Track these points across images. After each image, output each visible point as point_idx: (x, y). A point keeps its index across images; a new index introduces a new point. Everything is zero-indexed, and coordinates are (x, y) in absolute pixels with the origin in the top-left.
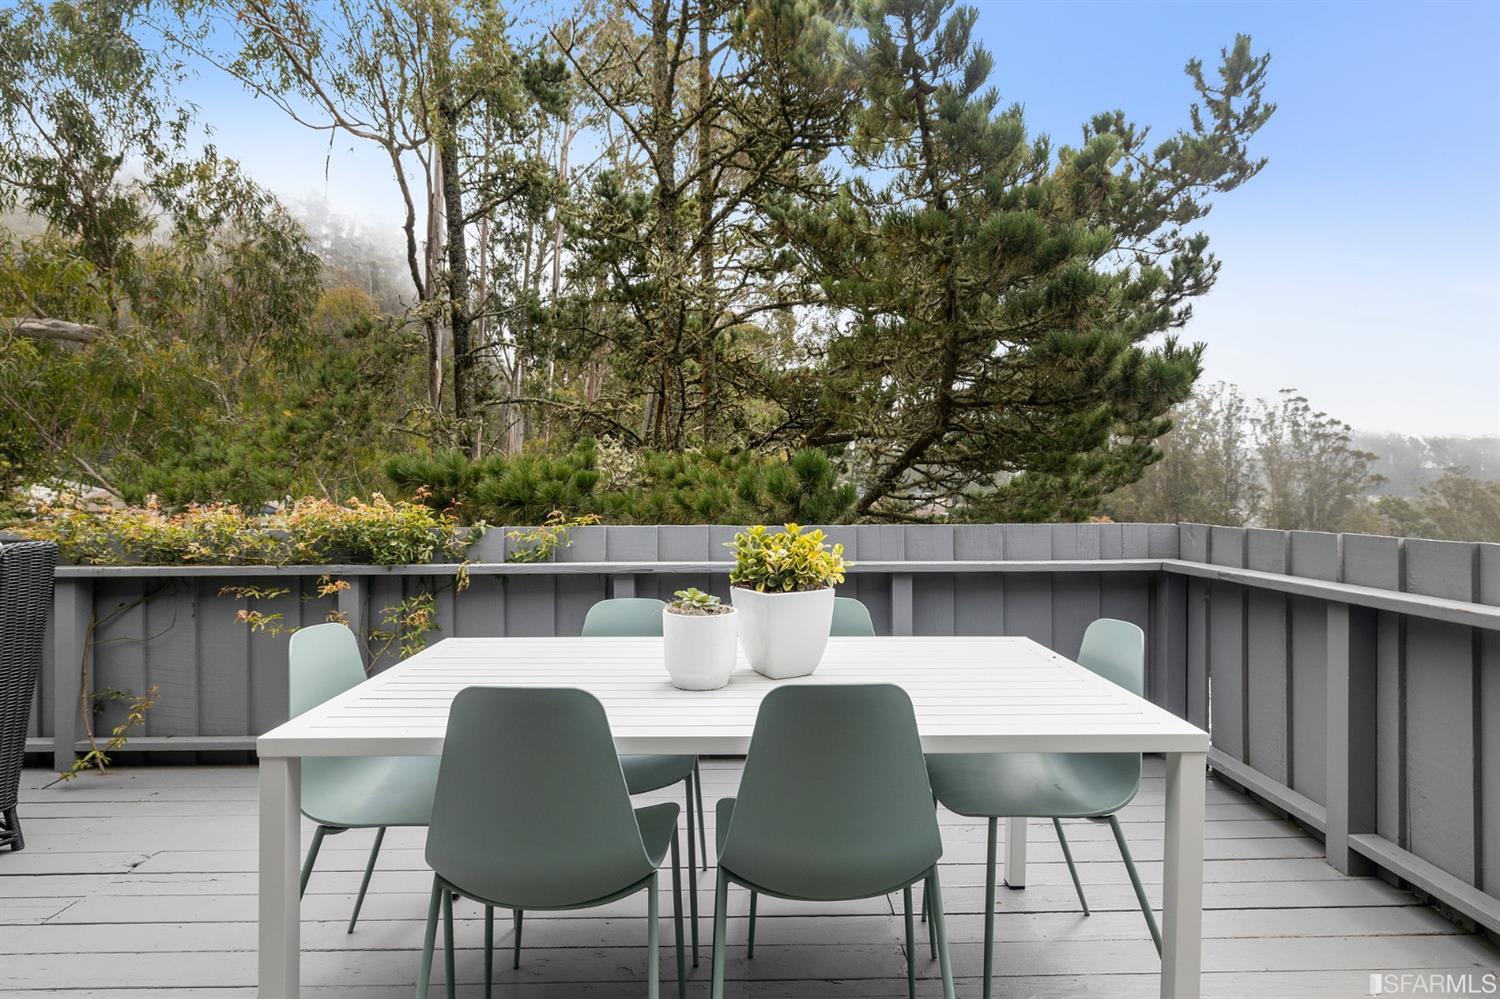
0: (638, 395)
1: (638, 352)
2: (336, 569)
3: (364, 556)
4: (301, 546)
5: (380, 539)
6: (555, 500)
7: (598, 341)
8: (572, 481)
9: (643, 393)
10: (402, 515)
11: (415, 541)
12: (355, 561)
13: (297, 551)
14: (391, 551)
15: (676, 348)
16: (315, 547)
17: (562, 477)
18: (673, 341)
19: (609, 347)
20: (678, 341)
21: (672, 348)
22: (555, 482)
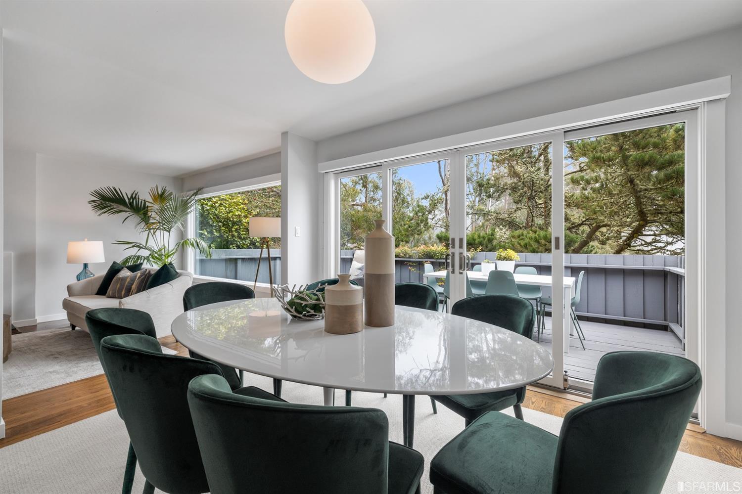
0: (520, 210)
1: (519, 194)
2: (426, 260)
3: (431, 257)
4: (420, 254)
5: (435, 254)
6: (481, 244)
7: (504, 190)
8: (486, 239)
9: (522, 209)
10: (439, 249)
11: (442, 254)
12: (430, 258)
13: (419, 256)
14: (437, 256)
15: (531, 194)
16: (422, 255)
17: (484, 238)
18: (530, 191)
19: (508, 191)
20: (532, 191)
21: (530, 194)
22: (482, 239)
